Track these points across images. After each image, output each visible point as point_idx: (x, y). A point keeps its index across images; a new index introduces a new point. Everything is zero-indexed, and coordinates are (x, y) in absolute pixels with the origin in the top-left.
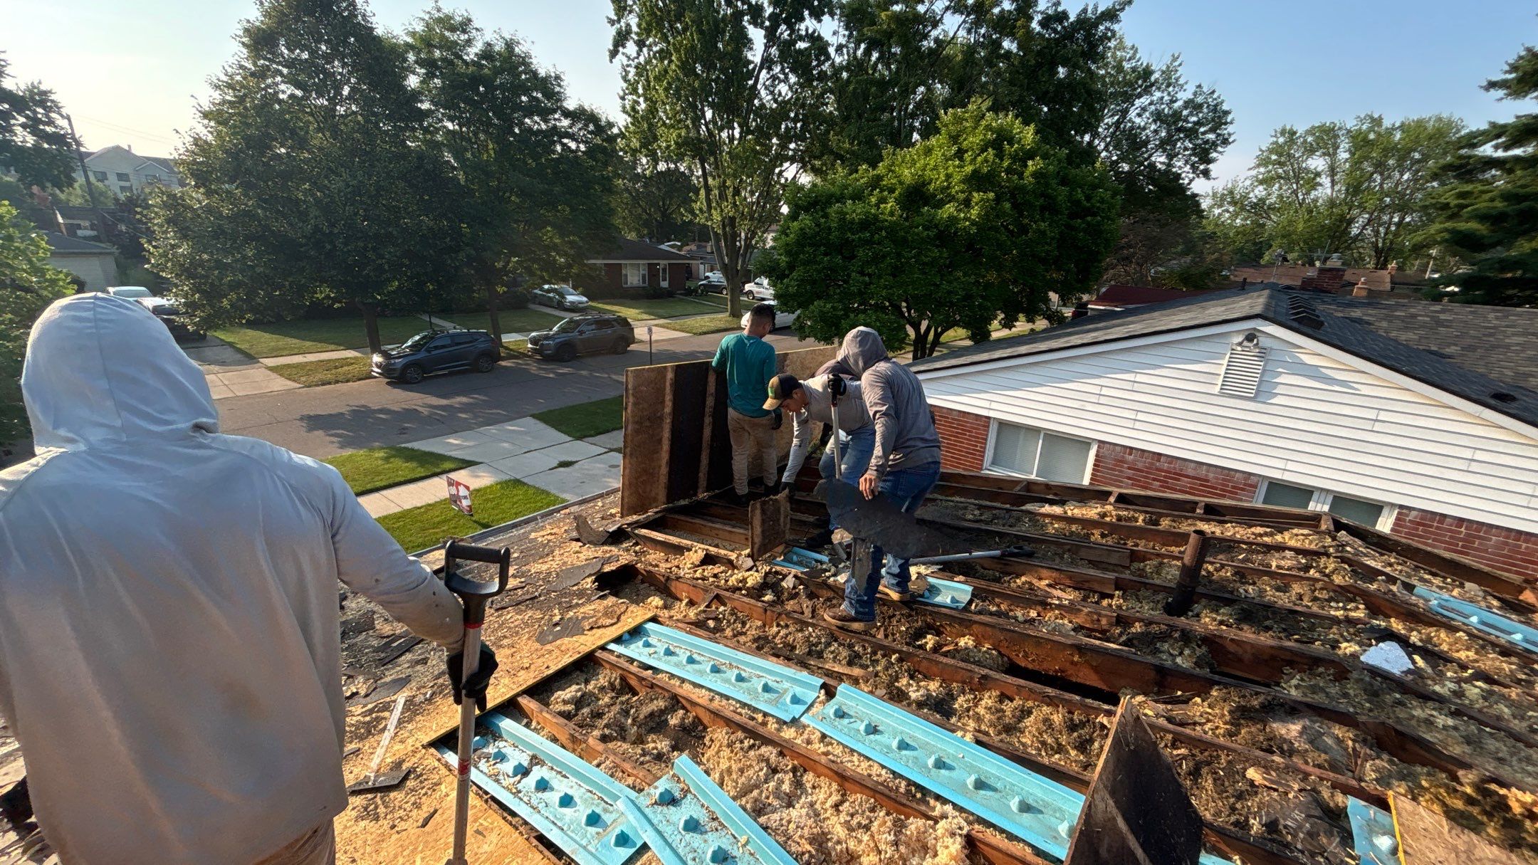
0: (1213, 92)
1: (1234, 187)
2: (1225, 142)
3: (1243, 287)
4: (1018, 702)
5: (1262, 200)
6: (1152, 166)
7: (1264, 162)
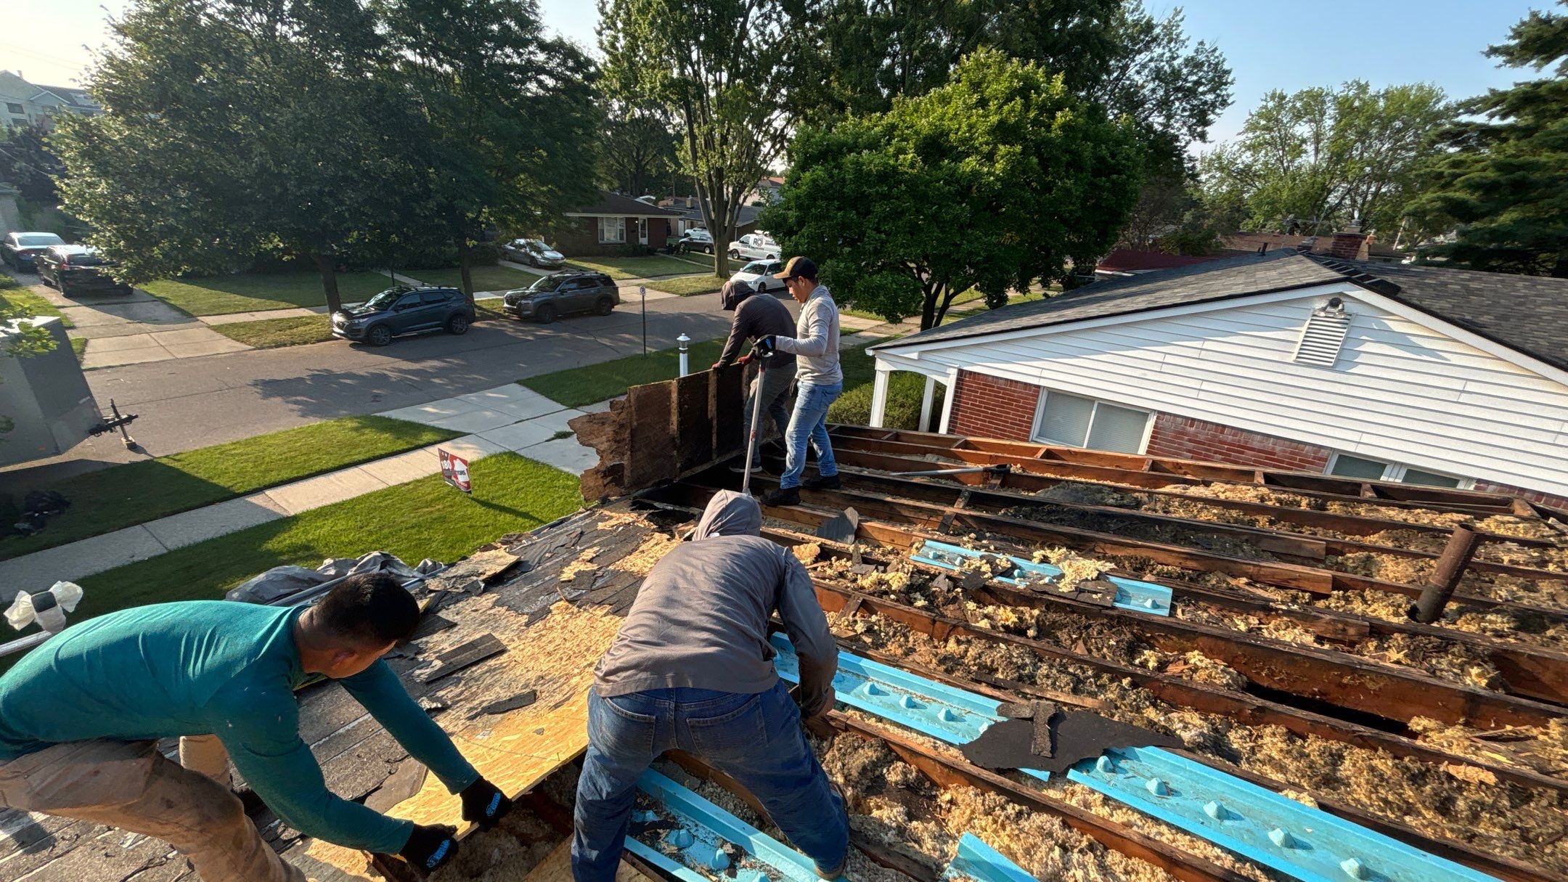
0: (1215, 50)
1: (1222, 152)
2: (1224, 103)
5: (1249, 167)
6: (1150, 127)
7: (1252, 127)
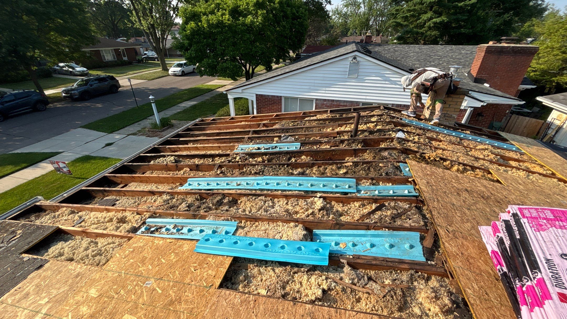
1: (338, 8)
3: (347, 44)
4: (323, 167)
5: (346, 13)
